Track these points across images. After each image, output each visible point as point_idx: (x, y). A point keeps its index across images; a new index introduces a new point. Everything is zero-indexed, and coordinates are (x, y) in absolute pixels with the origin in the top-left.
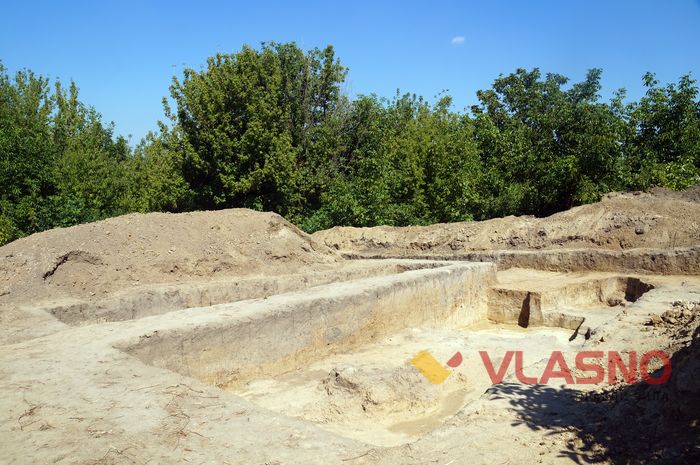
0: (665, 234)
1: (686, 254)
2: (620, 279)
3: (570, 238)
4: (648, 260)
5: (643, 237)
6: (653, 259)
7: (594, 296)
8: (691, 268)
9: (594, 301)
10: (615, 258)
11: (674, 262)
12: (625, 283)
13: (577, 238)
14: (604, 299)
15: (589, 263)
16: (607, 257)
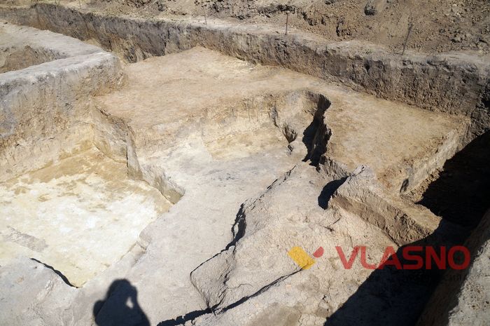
0: (405, 21)
1: (417, 69)
2: (310, 95)
3: (280, 8)
4: (360, 68)
5: (371, 21)
6: (368, 67)
7: (264, 118)
8: (420, 96)
9: (264, 125)
10: (316, 54)
11: (396, 79)
12: (315, 102)
13: (288, 8)
14: (281, 123)
15: (282, 55)
16: (306, 50)
